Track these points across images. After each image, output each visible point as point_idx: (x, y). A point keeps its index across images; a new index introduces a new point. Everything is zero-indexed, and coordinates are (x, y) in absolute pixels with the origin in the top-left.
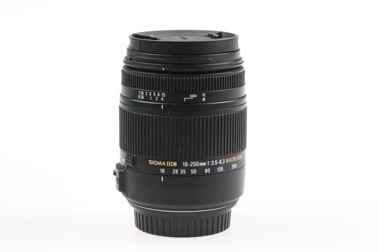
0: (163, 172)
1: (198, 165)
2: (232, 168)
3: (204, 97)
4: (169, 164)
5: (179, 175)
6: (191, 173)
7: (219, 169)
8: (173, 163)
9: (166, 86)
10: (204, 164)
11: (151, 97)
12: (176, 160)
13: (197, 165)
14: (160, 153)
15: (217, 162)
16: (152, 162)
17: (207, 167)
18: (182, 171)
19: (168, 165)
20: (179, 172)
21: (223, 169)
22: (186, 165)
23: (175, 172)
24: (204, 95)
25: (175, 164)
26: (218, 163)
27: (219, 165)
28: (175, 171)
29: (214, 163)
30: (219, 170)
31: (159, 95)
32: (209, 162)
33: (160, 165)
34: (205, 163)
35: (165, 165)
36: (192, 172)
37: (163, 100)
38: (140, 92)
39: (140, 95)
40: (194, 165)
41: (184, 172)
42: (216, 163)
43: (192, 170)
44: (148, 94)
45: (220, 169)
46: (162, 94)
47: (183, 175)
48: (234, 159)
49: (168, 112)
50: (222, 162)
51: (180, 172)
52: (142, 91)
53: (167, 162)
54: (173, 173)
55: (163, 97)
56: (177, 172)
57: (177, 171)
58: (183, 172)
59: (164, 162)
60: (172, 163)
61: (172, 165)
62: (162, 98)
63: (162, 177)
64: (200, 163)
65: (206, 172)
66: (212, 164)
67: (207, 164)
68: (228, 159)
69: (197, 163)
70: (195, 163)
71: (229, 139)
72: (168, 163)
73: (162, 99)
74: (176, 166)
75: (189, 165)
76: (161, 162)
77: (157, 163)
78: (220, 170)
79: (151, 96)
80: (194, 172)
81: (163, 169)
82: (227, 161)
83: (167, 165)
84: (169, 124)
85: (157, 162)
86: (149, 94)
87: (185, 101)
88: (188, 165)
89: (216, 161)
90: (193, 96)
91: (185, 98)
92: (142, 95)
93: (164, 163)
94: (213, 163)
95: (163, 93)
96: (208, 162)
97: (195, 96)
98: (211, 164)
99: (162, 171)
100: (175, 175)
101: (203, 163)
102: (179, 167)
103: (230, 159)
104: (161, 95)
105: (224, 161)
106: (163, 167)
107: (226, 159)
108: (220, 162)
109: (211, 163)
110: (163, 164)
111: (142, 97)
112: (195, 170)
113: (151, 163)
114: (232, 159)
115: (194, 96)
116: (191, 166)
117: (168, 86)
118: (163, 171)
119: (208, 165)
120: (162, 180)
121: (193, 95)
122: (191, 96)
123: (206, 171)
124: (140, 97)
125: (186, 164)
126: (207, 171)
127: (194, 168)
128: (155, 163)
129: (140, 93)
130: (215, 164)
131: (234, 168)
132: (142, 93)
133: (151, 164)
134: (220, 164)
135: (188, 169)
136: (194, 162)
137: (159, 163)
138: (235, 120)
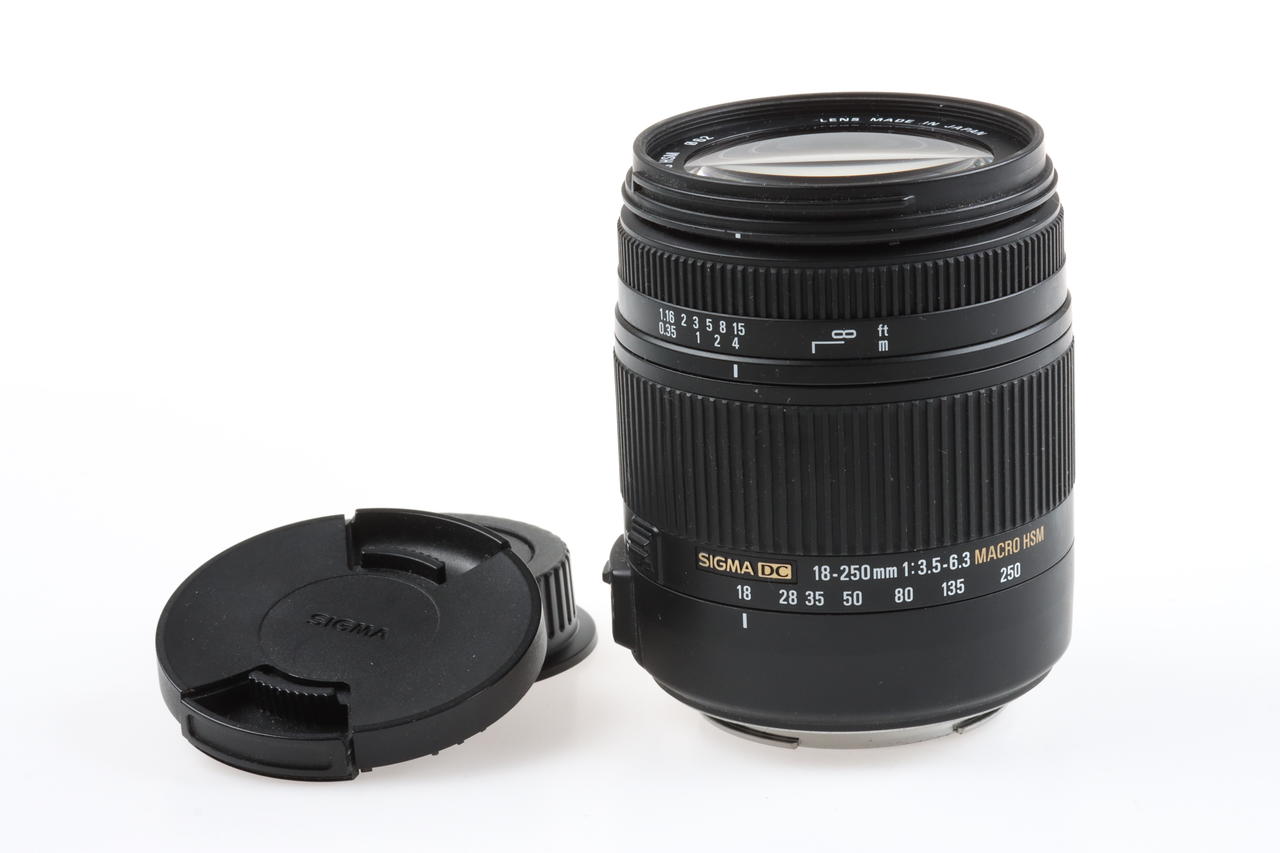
0: (745, 597)
1: (869, 577)
2: (1002, 580)
3: (884, 338)
4: (766, 570)
5: (801, 611)
6: (845, 603)
7: (948, 587)
8: (779, 568)
9: (745, 297)
10: (892, 572)
11: (698, 333)
12: (785, 557)
13: (866, 576)
14: (733, 529)
15: (939, 564)
16: (708, 559)
17: (901, 581)
18: (811, 598)
19: (763, 573)
20: (802, 598)
21: (962, 585)
22: (826, 576)
23: (787, 599)
24: (883, 331)
25: (786, 572)
26: (945, 566)
27: (948, 575)
28: (788, 597)
29: (929, 566)
30: (948, 589)
31: (724, 326)
32: (909, 565)
33: (734, 570)
34: (895, 568)
35: (752, 573)
36: (847, 601)
37: (737, 346)
38: (664, 311)
39: (665, 323)
40: (855, 575)
41: (819, 601)
42: (936, 568)
43: (845, 593)
44: (690, 322)
45: (953, 588)
46: (735, 325)
47: (815, 612)
48: (1011, 546)
49: (757, 391)
50: (961, 560)
51: (806, 598)
52: (670, 309)
53: (760, 564)
54: (781, 601)
55: (738, 335)
56: (793, 600)
57: (792, 597)
58: (815, 598)
59: (747, 563)
60: (775, 566)
61: (775, 576)
62: (736, 339)
63: (745, 615)
64: (875, 570)
65: (899, 598)
66: (920, 572)
67: (901, 571)
68: (984, 550)
69: (866, 569)
70: (855, 569)
71: (985, 481)
72: (763, 566)
73: (736, 344)
74: (789, 577)
75: (835, 575)
76: (737, 562)
77: (724, 564)
78: (952, 590)
79: (697, 330)
80: (853, 599)
81: (745, 587)
82: (981, 557)
83: (760, 575)
84: (760, 431)
85: (726, 562)
86: (693, 322)
87: (814, 352)
88: (831, 576)
89: (934, 560)
90: (842, 335)
91: (814, 343)
92: (671, 324)
93: (747, 569)
94: (924, 567)
95: (738, 321)
96: (906, 565)
97: (852, 334)
98: (916, 573)
99: (743, 592)
100: (788, 610)
101: (888, 569)
102: (802, 581)
103: (992, 548)
104: (729, 327)
105: (967, 559)
106: (745, 579)
107: (977, 552)
108: (951, 561)
109: (917, 568)
110: (744, 570)
111: (672, 332)
112: (858, 595)
113: (705, 563)
114: (1003, 549)
115: (847, 334)
116: (842, 578)
117: (754, 298)
118: (746, 593)
119: (906, 575)
120: (745, 626)
121: (844, 332)
122: (836, 334)
123: (897, 595)
124: (666, 331)
125: (824, 573)
126: (903, 595)
127: (852, 586)
128: (719, 565)
129: (665, 316)
130: (934, 570)
131: (1010, 578)
132: (670, 315)
133: (707, 565)
134: (952, 568)
135: (834, 589)
136: (852, 567)
137: (733, 566)
138: (1007, 409)
